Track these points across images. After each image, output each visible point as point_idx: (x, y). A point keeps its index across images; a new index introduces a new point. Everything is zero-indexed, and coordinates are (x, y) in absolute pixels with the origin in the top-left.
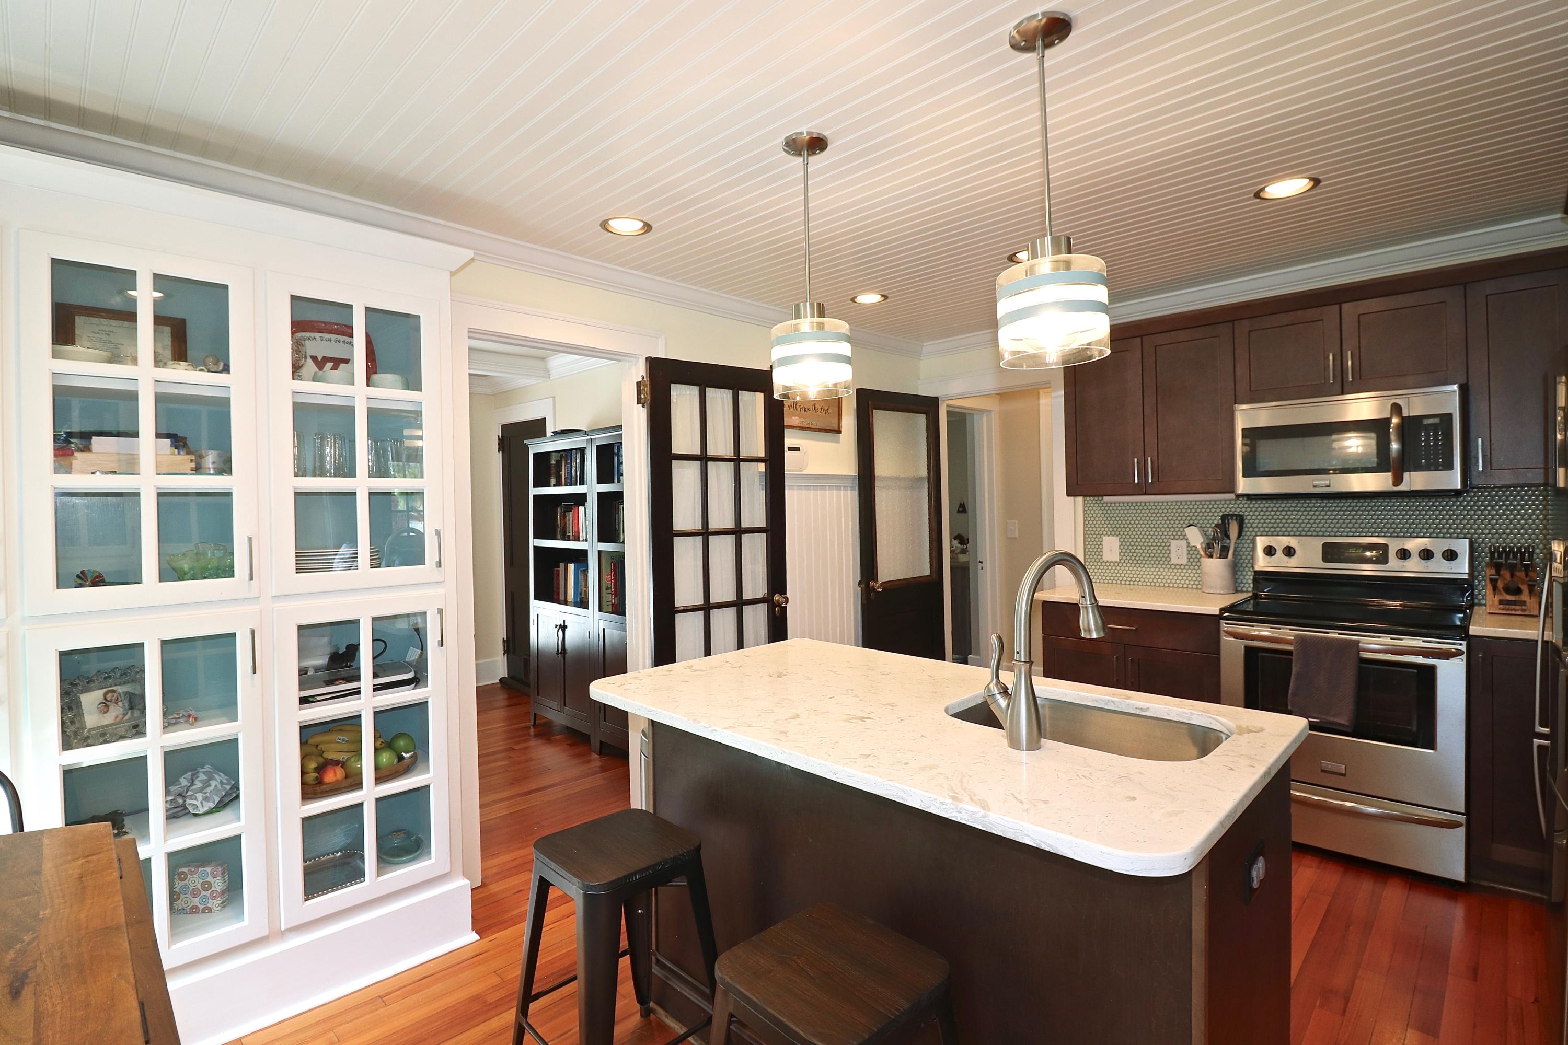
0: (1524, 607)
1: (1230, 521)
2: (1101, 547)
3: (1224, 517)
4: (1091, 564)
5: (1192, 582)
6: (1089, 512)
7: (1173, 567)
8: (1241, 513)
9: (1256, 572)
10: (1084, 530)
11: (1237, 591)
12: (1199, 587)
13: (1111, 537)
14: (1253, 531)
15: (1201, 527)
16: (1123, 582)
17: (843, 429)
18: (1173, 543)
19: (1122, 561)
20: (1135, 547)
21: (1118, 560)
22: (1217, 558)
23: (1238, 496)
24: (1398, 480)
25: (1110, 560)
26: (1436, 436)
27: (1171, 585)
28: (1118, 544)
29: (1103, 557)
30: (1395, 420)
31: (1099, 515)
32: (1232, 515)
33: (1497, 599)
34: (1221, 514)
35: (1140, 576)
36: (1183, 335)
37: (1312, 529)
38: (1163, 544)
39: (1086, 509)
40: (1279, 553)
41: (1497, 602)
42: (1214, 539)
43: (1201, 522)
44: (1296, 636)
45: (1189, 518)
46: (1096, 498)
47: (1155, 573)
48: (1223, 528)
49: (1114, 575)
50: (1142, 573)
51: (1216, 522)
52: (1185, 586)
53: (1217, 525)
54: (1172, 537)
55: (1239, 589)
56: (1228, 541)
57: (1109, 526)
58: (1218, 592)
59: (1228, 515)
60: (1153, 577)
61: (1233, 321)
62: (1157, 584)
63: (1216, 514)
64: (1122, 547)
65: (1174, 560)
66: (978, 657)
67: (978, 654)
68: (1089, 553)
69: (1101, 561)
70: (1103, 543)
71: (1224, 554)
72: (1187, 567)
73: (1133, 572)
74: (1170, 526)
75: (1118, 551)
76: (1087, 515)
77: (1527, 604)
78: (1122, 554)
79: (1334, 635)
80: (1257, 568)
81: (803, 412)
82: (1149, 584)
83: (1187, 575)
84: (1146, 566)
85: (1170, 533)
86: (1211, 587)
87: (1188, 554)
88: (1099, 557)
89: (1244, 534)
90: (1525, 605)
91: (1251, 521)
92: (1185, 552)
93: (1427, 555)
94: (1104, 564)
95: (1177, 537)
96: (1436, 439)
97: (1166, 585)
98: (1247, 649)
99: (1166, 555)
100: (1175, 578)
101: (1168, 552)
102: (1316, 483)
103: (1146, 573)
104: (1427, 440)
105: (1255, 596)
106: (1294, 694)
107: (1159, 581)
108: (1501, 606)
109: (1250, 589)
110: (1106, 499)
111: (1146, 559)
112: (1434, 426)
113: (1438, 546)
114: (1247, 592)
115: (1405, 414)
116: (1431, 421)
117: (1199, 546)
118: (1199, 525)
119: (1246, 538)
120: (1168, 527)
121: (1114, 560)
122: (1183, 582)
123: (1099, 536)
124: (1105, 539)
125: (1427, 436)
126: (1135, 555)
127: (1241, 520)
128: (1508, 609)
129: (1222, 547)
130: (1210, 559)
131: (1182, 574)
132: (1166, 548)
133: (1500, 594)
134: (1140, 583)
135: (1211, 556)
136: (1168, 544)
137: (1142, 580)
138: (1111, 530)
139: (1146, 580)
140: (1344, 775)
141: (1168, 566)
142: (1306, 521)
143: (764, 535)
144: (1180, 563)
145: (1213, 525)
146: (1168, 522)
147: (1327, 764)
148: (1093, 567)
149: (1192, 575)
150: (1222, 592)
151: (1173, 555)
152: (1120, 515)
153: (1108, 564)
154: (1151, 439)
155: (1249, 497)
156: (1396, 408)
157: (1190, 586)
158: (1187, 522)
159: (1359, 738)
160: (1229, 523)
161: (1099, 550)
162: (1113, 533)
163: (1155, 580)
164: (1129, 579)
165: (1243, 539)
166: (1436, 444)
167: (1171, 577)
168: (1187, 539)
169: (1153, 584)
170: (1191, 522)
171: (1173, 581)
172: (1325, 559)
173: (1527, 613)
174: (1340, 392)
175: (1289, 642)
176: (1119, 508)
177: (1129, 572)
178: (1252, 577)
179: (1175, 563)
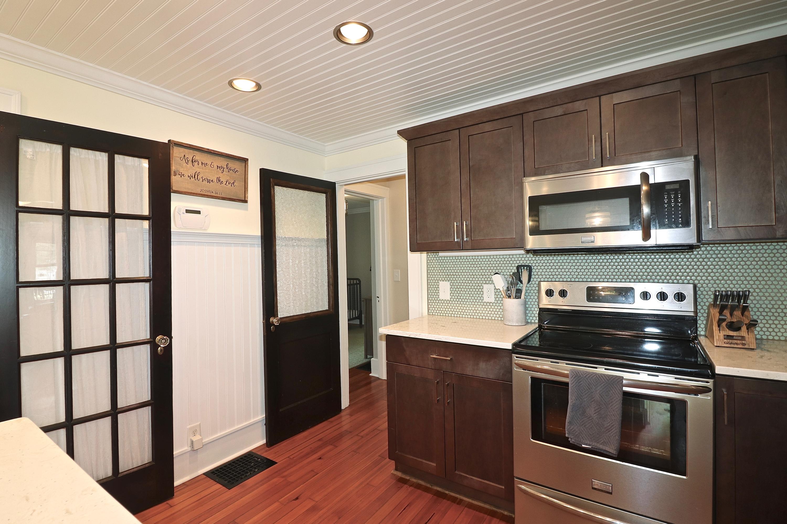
0: (743, 342)
1: (523, 270)
2: (438, 289)
3: (518, 267)
4: (432, 301)
5: (498, 316)
6: (430, 264)
7: (485, 304)
8: (530, 264)
9: (540, 309)
10: (427, 277)
11: (527, 323)
12: (502, 319)
13: (444, 282)
14: (539, 278)
15: (503, 275)
16: (453, 315)
17: (249, 200)
18: (485, 286)
19: (452, 300)
20: (460, 290)
21: (449, 299)
22: (514, 298)
23: (528, 251)
24: (647, 236)
25: (444, 299)
26: (676, 198)
27: (484, 317)
28: (449, 287)
29: (440, 297)
30: (645, 188)
31: (437, 266)
32: (524, 266)
33: (722, 334)
34: (516, 265)
35: (463, 311)
36: (488, 127)
37: (579, 277)
38: (479, 287)
39: (429, 261)
40: (556, 294)
41: (722, 337)
42: (512, 284)
43: (503, 271)
44: (572, 371)
45: (495, 268)
46: (435, 254)
47: (473, 309)
48: (517, 276)
49: (447, 310)
50: (465, 308)
51: (513, 271)
52: (493, 318)
53: (514, 274)
54: (484, 282)
55: (529, 321)
56: (521, 285)
57: (443, 274)
58: (514, 324)
59: (521, 266)
60: (472, 311)
61: (522, 114)
62: (475, 317)
63: (513, 265)
64: (452, 289)
65: (486, 299)
66: (377, 360)
67: (377, 358)
68: (431, 294)
69: (438, 299)
70: (439, 286)
71: (519, 295)
72: (494, 304)
73: (459, 308)
74: (483, 274)
75: (449, 292)
76: (429, 266)
77: (747, 339)
78: (452, 294)
79: (601, 370)
80: (541, 306)
81: (205, 182)
82: (469, 316)
83: (494, 310)
84: (467, 303)
85: (483, 279)
86: (509, 321)
87: (495, 294)
88: (437, 296)
89: (532, 280)
90: (745, 340)
91: (537, 270)
92: (493, 294)
93: (663, 296)
94: (440, 302)
95: (487, 282)
96: (676, 201)
97: (481, 317)
98: (533, 379)
99: (480, 296)
100: (487, 312)
101: (482, 293)
102: (584, 239)
103: (468, 308)
104: (669, 202)
105: (540, 327)
106: (570, 422)
107: (476, 314)
108: (726, 341)
109: (537, 321)
110: (441, 254)
111: (467, 298)
112: (676, 191)
113: (670, 289)
114: (535, 323)
115: (651, 181)
116: (672, 187)
117: (501, 289)
118: (502, 273)
119: (534, 283)
120: (481, 275)
121: (447, 299)
122: (492, 315)
123: (437, 281)
124: (441, 283)
125: (669, 198)
126: (460, 295)
127: (530, 269)
128: (731, 343)
129: (517, 289)
130: (509, 300)
131: (491, 310)
132: (480, 290)
133: (724, 330)
134: (464, 316)
135: (509, 297)
136: (481, 287)
137: (465, 314)
138: (444, 276)
139: (468, 314)
140: (611, 493)
141: (482, 304)
142: (575, 270)
143: (147, 285)
144: (490, 302)
145: (511, 273)
146: (481, 271)
147: (597, 483)
148: (433, 304)
149: (498, 310)
150: (517, 324)
151: (485, 296)
152: (450, 266)
153: (443, 302)
154: (466, 207)
155: (535, 252)
156: (645, 177)
157: (496, 318)
158: (494, 271)
159: (623, 462)
160: (522, 272)
161: (437, 291)
162: (446, 279)
163: (473, 314)
164: (456, 313)
165: (532, 284)
166: (676, 206)
167: (484, 312)
168: (494, 284)
169: (472, 317)
170: (497, 271)
171: (485, 315)
172: (589, 299)
173: (746, 347)
174: (601, 166)
175: (566, 376)
176: (450, 261)
177: (456, 308)
178: (538, 312)
179: (487, 301)
